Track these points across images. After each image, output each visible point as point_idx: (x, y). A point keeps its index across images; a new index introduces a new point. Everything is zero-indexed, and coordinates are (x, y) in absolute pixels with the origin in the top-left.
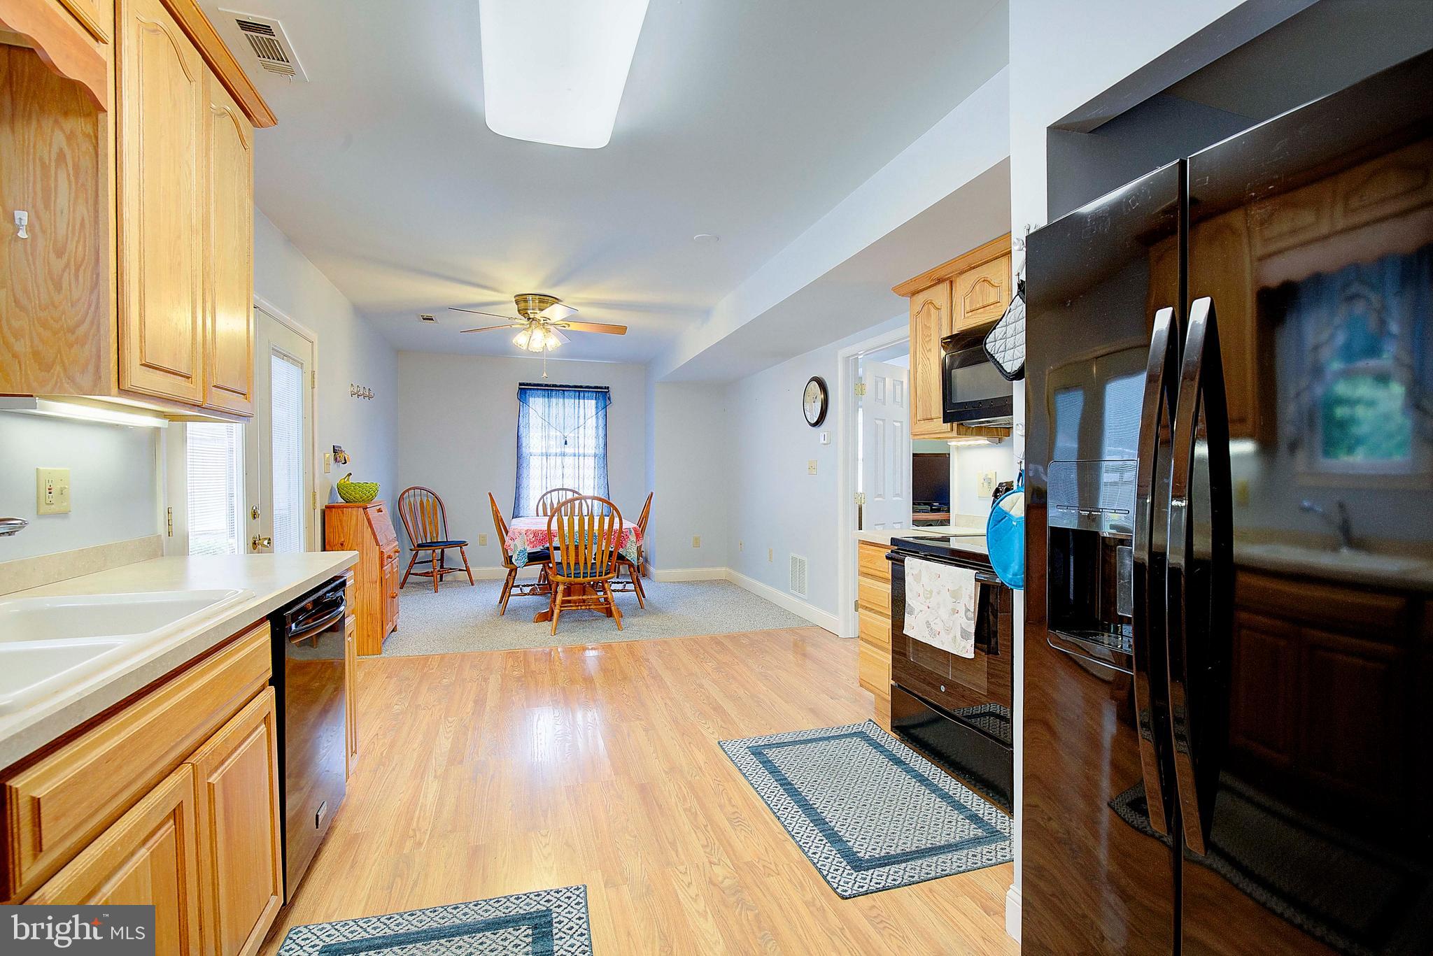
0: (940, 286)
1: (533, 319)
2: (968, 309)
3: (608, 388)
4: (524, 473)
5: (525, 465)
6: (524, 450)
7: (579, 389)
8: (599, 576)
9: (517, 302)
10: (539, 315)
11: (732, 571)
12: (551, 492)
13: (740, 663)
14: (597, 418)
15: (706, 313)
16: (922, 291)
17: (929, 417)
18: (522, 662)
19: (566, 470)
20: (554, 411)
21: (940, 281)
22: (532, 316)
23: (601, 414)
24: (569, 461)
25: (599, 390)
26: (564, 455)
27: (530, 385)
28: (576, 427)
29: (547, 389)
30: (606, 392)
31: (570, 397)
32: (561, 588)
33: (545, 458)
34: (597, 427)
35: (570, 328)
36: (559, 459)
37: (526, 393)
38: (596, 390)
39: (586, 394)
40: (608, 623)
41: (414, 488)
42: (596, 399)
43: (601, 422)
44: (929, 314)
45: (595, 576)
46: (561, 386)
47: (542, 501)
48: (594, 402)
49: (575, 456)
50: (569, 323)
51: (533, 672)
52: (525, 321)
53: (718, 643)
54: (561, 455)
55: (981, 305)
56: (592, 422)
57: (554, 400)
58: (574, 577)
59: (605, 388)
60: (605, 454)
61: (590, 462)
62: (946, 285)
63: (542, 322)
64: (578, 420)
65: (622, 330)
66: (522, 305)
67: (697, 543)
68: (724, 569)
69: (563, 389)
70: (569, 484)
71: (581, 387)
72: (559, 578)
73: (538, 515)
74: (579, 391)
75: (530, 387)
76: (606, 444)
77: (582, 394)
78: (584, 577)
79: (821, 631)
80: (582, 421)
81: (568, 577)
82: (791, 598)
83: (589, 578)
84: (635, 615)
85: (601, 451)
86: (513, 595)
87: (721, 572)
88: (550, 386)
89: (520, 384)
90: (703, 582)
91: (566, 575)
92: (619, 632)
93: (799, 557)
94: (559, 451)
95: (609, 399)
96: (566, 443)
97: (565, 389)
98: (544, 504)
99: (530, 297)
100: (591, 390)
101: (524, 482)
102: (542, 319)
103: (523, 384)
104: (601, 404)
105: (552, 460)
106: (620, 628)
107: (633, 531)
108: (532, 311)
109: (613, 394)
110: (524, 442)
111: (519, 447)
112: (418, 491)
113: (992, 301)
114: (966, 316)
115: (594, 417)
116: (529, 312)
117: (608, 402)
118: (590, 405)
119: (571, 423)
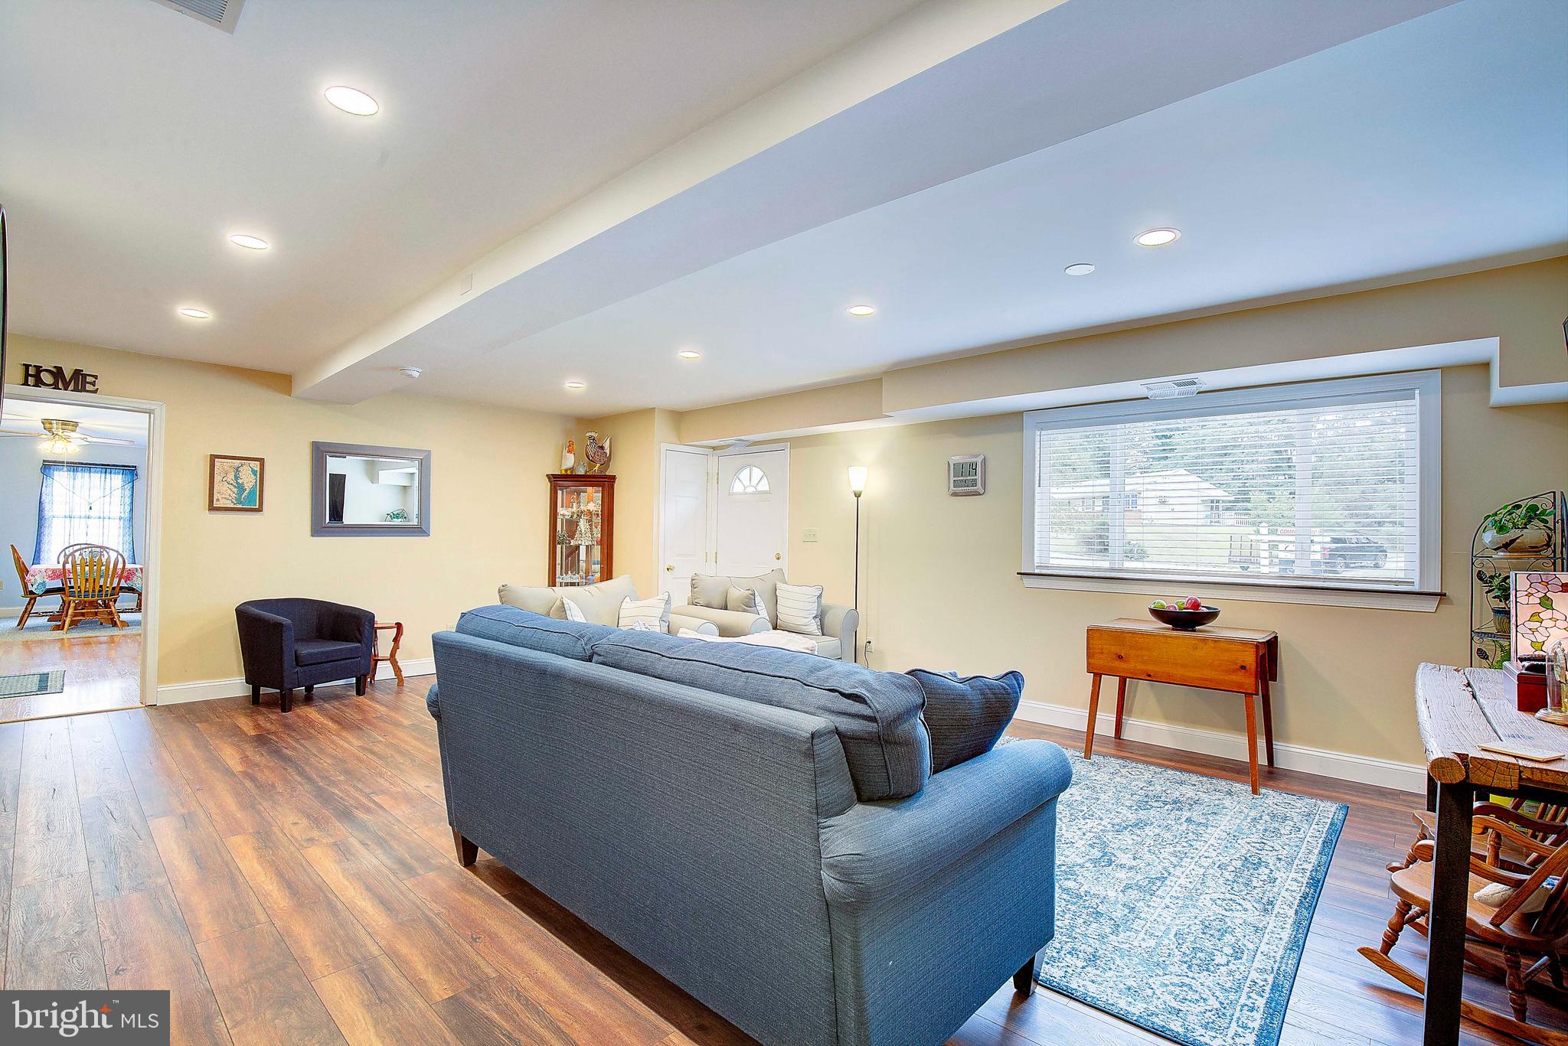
1: (57, 434)
3: (136, 467)
4: (46, 530)
5: (48, 524)
6: (46, 513)
12: (73, 546)
14: (124, 489)
19: (90, 529)
20: (79, 483)
23: (128, 487)
24: (93, 522)
26: (88, 517)
27: (54, 462)
29: (73, 466)
30: (134, 470)
31: (96, 472)
33: (68, 520)
34: (123, 497)
36: (83, 521)
37: (50, 468)
39: (113, 471)
43: (128, 494)
46: (87, 462)
47: (64, 552)
56: (118, 493)
57: (80, 475)
59: (133, 467)
60: (131, 518)
61: (116, 523)
69: (89, 466)
70: (92, 541)
71: (110, 465)
73: (59, 563)
74: (107, 468)
75: (54, 464)
76: (132, 511)
77: (109, 471)
80: (108, 492)
81: (79, 597)
85: (127, 515)
88: (76, 463)
89: (44, 461)
95: (137, 475)
97: (91, 466)
98: (66, 556)
99: (55, 421)
101: (46, 537)
103: (47, 462)
105: (76, 521)
109: (140, 471)
110: (47, 507)
111: (40, 511)
115: (120, 489)
116: (53, 430)
117: (135, 477)
118: (117, 480)
119: (96, 493)
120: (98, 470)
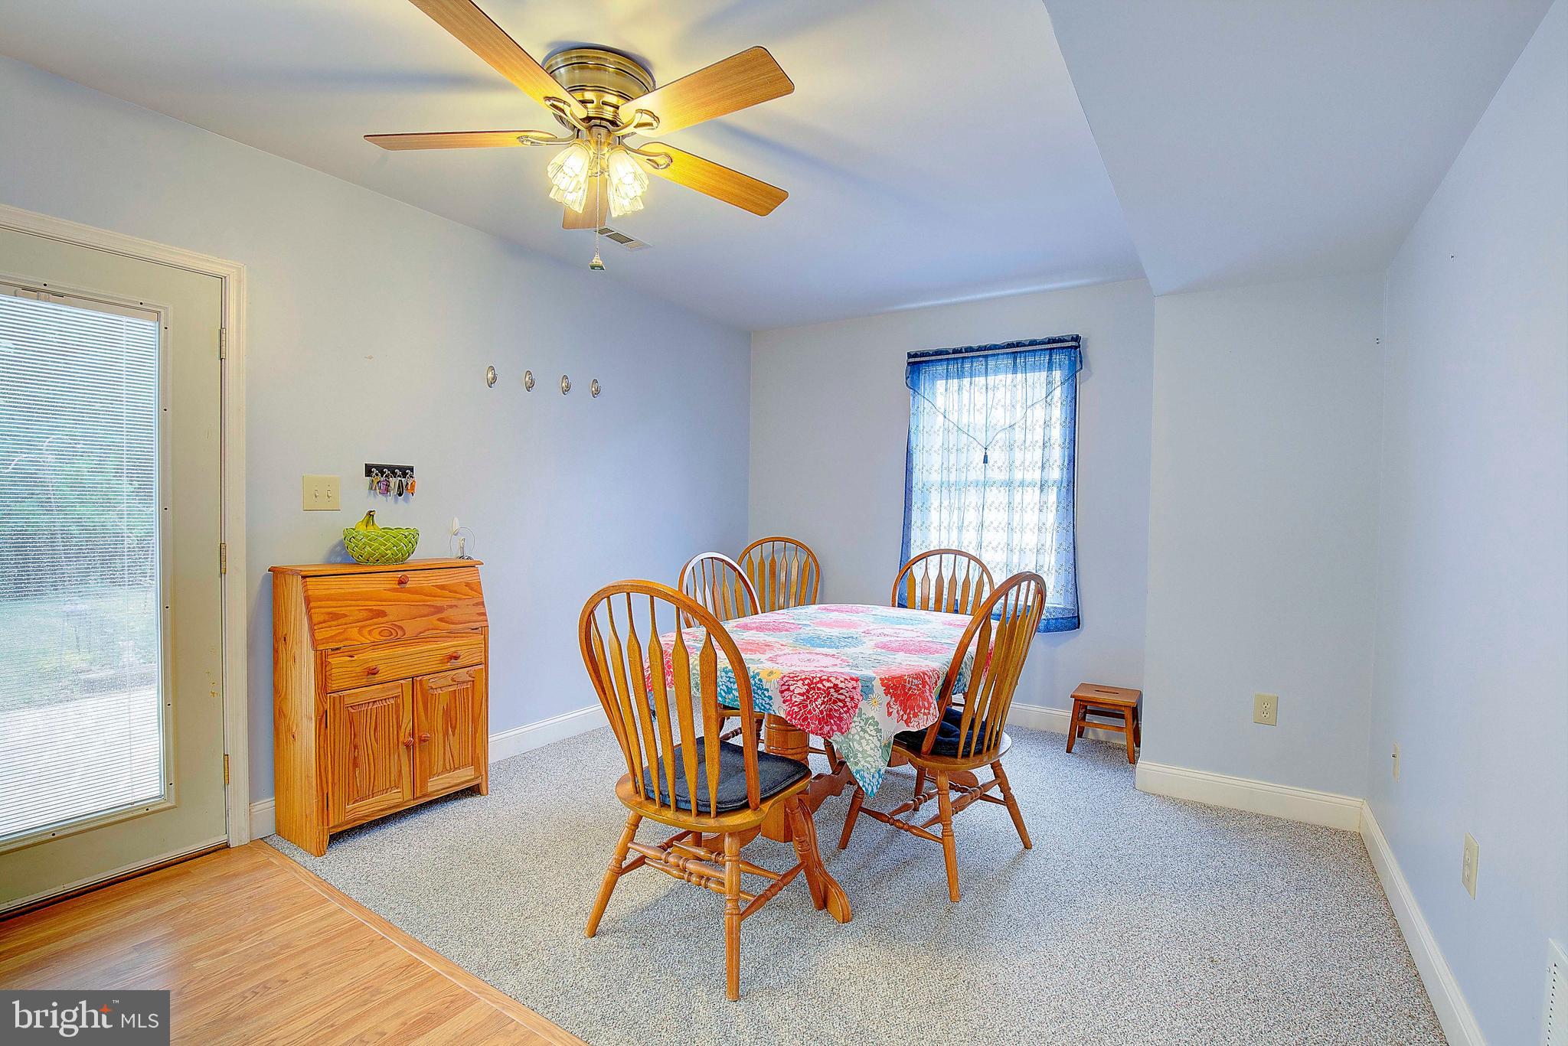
3: (1077, 339)
7: (1016, 350)
14: (1049, 403)
25: (1058, 345)
27: (926, 354)
28: (1008, 426)
29: (957, 359)
30: (1076, 348)
31: (995, 371)
34: (1048, 424)
37: (918, 371)
38: (1053, 345)
39: (1030, 359)
41: (774, 540)
43: (1059, 413)
48: (1045, 370)
49: (1006, 485)
54: (978, 484)
59: (1073, 339)
60: (1071, 482)
64: (1013, 411)
67: (1267, 713)
69: (985, 353)
71: (1022, 343)
75: (925, 359)
76: (1072, 461)
77: (1021, 360)
80: (1018, 414)
85: (1062, 472)
89: (910, 356)
94: (973, 476)
95: (1081, 358)
96: (986, 461)
97: (989, 353)
100: (1041, 346)
103: (915, 355)
104: (1065, 373)
111: (909, 471)
112: (779, 545)
117: (1077, 368)
120: (999, 362)
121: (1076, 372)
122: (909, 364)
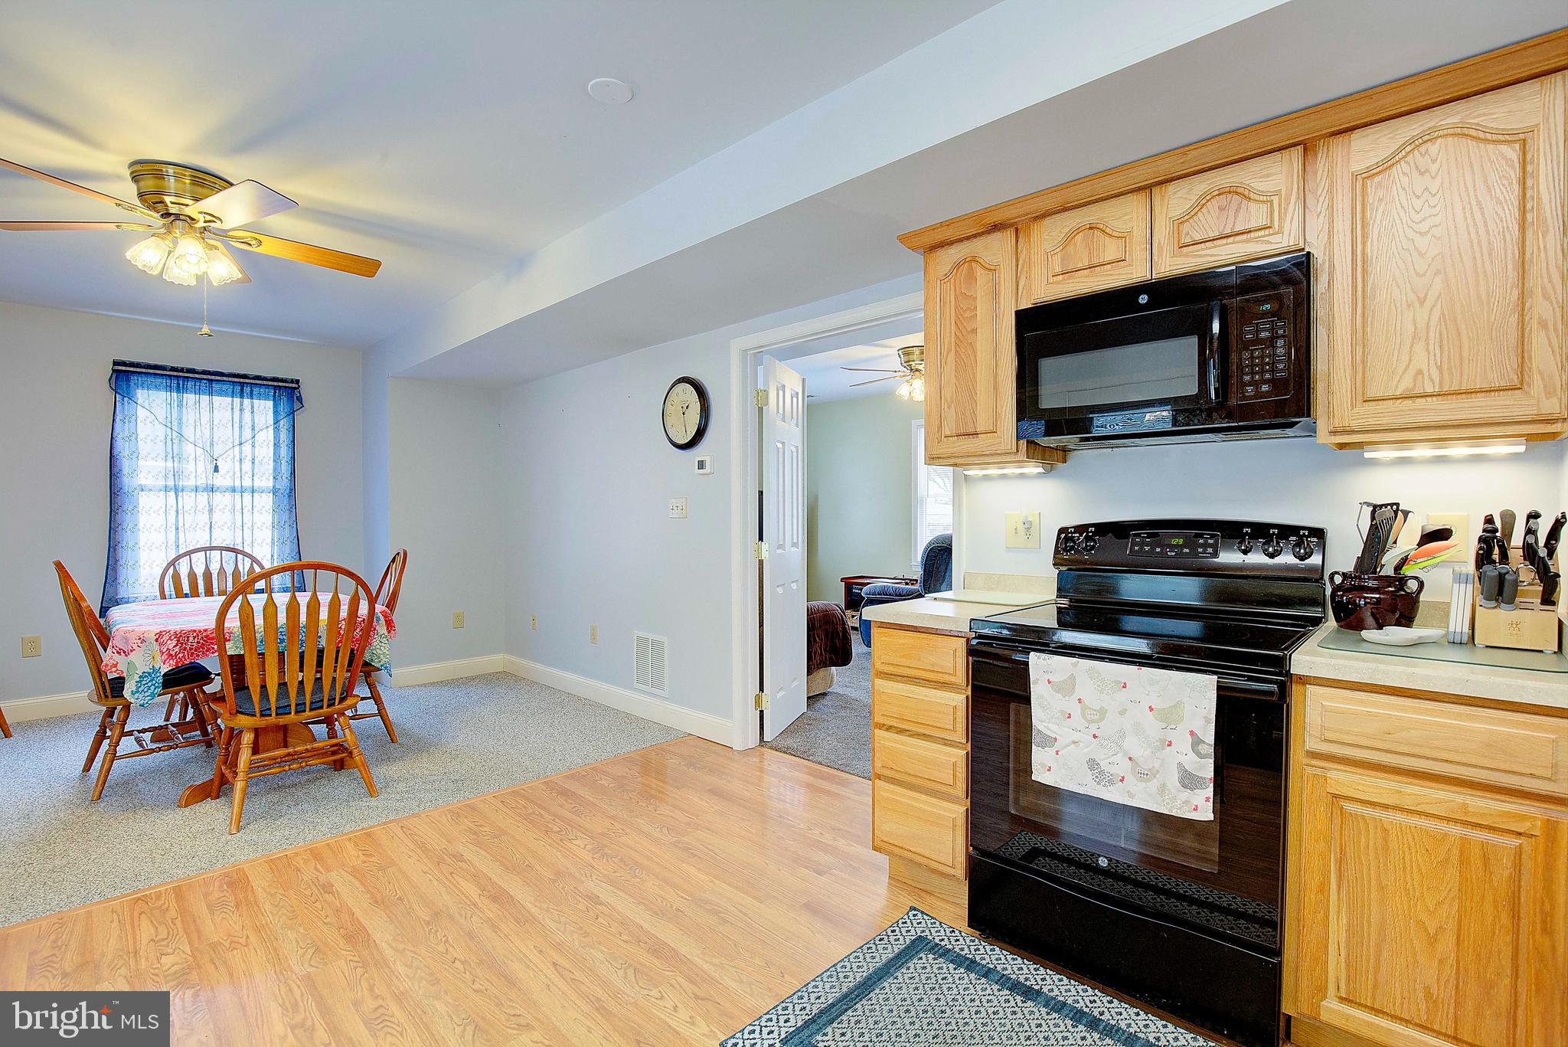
0: (997, 236)
1: (177, 217)
2: (1058, 270)
3: (297, 382)
4: (127, 520)
5: (128, 507)
6: (127, 481)
7: (242, 380)
8: (329, 706)
9: (135, 178)
10: (194, 209)
11: (513, 658)
12: (189, 553)
13: (628, 831)
14: (277, 430)
15: (517, 263)
16: (951, 243)
17: (971, 430)
18: (178, 922)
19: (216, 517)
20: (189, 416)
21: (996, 227)
22: (173, 209)
23: (284, 423)
24: (221, 500)
25: (280, 384)
26: (212, 489)
27: (138, 365)
28: (237, 442)
29: (176, 376)
30: (295, 388)
31: (221, 393)
32: (248, 738)
33: (172, 494)
34: (276, 445)
35: (259, 250)
36: (203, 498)
37: (128, 380)
38: (275, 384)
39: (256, 390)
40: (342, 784)
42: (274, 400)
43: (284, 436)
44: (971, 277)
45: (322, 707)
46: (204, 372)
47: (171, 571)
48: (270, 404)
49: (234, 490)
50: (261, 237)
51: (214, 946)
52: (154, 218)
53: (564, 793)
54: (205, 489)
55: (1086, 264)
56: (266, 436)
57: (190, 398)
58: (277, 714)
59: (292, 381)
60: (293, 490)
61: (266, 501)
62: (1009, 234)
63: (201, 224)
64: (241, 433)
65: (368, 267)
66: (149, 184)
67: (459, 621)
68: (500, 656)
69: (209, 377)
70: (222, 538)
71: (245, 376)
72: (243, 721)
73: (163, 596)
74: (243, 383)
75: (138, 370)
76: (293, 473)
77: (247, 389)
78: (297, 712)
79: (701, 743)
80: (247, 433)
81: (262, 715)
82: (637, 696)
83: (308, 713)
84: (388, 759)
85: (284, 483)
86: (121, 757)
87: (496, 661)
88: (182, 370)
89: (116, 363)
90: (473, 679)
91: (258, 715)
92: (373, 802)
93: (651, 636)
94: (202, 482)
95: (300, 399)
96: (216, 470)
97: (213, 377)
98: (176, 577)
99: (171, 170)
100: (265, 382)
101: (127, 538)
102: (201, 218)
103: (124, 364)
104: (284, 407)
105: (187, 499)
106: (372, 791)
107: (382, 618)
108: (173, 199)
109: (305, 391)
110: (126, 466)
113: (1108, 258)
114: (1051, 280)
115: (271, 430)
116: (168, 199)
117: (297, 405)
118: (263, 409)
119: (225, 434)
120: (225, 387)
121: (294, 412)
122: (114, 371)
